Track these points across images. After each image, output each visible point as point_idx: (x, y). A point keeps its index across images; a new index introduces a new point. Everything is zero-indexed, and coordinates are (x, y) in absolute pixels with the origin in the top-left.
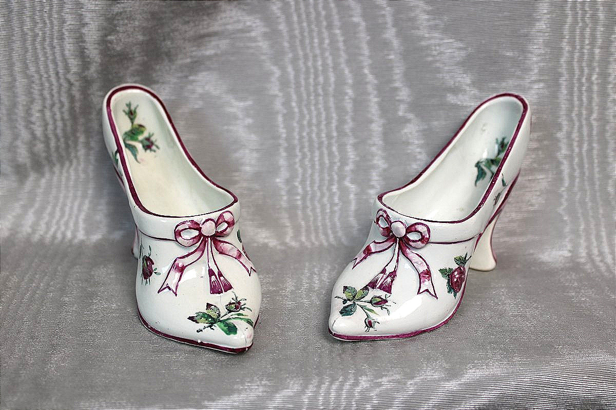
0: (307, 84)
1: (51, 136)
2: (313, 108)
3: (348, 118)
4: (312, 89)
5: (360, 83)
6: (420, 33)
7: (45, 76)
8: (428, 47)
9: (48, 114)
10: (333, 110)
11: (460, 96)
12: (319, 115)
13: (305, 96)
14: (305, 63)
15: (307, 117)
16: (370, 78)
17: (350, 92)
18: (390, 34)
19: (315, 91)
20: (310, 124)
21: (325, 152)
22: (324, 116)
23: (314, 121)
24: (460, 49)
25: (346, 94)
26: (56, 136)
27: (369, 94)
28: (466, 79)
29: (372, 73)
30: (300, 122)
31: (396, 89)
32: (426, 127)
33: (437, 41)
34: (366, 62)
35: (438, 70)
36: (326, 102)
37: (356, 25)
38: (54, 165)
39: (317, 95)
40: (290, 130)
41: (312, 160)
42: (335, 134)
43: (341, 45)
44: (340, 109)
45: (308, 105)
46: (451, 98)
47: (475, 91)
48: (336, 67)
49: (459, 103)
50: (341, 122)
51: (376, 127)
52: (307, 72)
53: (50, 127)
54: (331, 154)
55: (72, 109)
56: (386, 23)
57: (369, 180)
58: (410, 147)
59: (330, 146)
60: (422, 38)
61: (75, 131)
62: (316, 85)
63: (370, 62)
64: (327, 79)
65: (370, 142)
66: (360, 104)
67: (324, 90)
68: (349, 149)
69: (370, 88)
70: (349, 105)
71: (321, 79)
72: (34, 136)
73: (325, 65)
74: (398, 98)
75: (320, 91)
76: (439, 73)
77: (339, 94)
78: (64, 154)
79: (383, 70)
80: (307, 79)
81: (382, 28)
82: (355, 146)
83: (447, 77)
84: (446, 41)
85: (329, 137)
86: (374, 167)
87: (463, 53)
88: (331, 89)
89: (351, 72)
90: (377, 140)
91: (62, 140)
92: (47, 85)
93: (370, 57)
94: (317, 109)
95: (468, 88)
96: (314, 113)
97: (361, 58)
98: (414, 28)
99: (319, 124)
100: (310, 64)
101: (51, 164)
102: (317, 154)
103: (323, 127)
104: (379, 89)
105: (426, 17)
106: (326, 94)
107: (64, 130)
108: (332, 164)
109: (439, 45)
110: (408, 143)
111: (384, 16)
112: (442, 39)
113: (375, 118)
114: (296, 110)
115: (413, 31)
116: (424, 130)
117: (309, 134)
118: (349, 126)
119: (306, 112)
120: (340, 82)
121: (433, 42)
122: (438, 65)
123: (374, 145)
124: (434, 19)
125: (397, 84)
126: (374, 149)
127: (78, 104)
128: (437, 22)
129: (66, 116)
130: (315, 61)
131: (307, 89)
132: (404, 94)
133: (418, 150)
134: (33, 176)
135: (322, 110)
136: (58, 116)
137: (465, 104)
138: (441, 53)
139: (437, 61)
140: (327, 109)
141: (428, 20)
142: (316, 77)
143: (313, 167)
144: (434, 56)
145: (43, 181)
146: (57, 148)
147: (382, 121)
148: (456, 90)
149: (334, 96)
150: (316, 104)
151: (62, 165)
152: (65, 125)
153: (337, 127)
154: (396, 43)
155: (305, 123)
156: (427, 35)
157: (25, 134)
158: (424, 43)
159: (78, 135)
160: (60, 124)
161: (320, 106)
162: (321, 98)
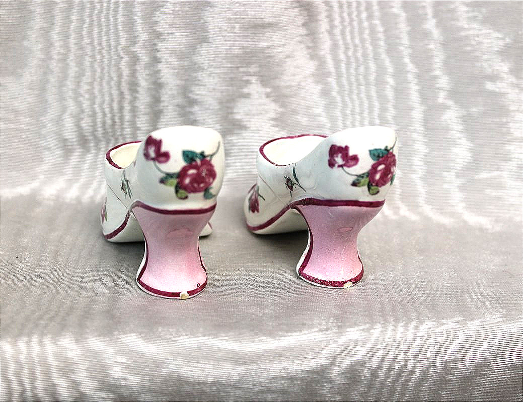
0: (349, 75)
1: (98, 110)
2: (355, 97)
3: (390, 106)
4: (353, 79)
5: (400, 72)
6: (460, 24)
7: (98, 48)
8: (467, 38)
10: (375, 98)
11: (498, 83)
12: (361, 104)
13: (346, 86)
14: (346, 53)
15: (350, 105)
16: (411, 67)
17: (391, 81)
18: (430, 24)
19: (357, 80)
22: (366, 104)
23: (357, 110)
24: (498, 39)
25: (387, 83)
27: (409, 82)
28: (504, 67)
29: (412, 62)
31: (436, 77)
32: (465, 113)
33: (476, 32)
34: (406, 51)
35: (477, 59)
36: (368, 91)
37: (396, 16)
39: (359, 85)
43: (381, 36)
44: (382, 98)
45: (350, 94)
46: (490, 86)
47: (512, 79)
48: (376, 57)
49: (497, 90)
50: (383, 110)
51: (417, 114)
52: (348, 62)
56: (426, 14)
57: (411, 165)
58: (450, 133)
60: (462, 29)
61: (121, 107)
62: (358, 74)
63: (410, 51)
64: (367, 69)
65: (411, 128)
66: (401, 92)
67: (366, 78)
69: (410, 77)
70: (390, 93)
71: (362, 70)
72: (83, 111)
73: (365, 55)
74: (438, 86)
75: (362, 81)
76: (478, 61)
77: (380, 82)
79: (422, 60)
81: (423, 18)
83: (486, 65)
84: (484, 31)
86: (415, 152)
87: (501, 43)
88: (372, 78)
89: (391, 62)
90: (418, 126)
91: (109, 115)
92: (98, 57)
93: (411, 47)
94: (360, 98)
95: (505, 76)
96: (357, 103)
97: (402, 48)
98: (454, 20)
99: (361, 113)
100: (350, 53)
103: (366, 115)
104: (419, 77)
105: (465, 9)
106: (368, 84)
109: (478, 36)
110: (448, 129)
111: (424, 7)
112: (480, 30)
113: (416, 105)
115: (453, 23)
116: (464, 116)
118: (390, 114)
120: (381, 71)
121: (471, 32)
122: (477, 54)
123: (415, 131)
124: (473, 11)
125: (437, 73)
126: (415, 135)
128: (476, 14)
130: (355, 51)
131: (349, 80)
132: (444, 82)
133: (458, 135)
134: (78, 151)
135: (365, 99)
137: (502, 91)
138: (480, 43)
139: (475, 51)
140: (369, 98)
141: (468, 12)
142: (357, 67)
144: (472, 46)
145: (89, 157)
146: (104, 123)
147: (423, 108)
148: (494, 78)
149: (376, 85)
150: (359, 94)
153: (379, 115)
154: (436, 33)
155: (348, 112)
156: (466, 26)
157: (72, 106)
158: (463, 34)
159: (125, 112)
161: (363, 95)
162: (363, 88)
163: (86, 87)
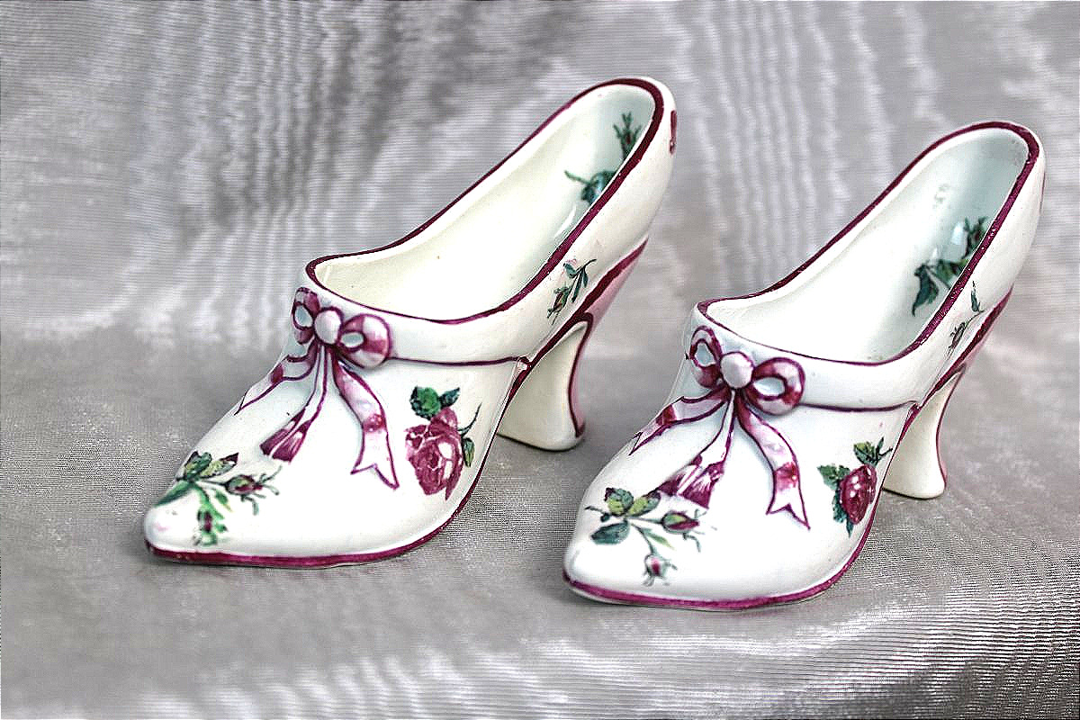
0: (748, 63)
1: (262, 144)
2: (762, 107)
3: (829, 126)
4: (756, 70)
5: (844, 58)
9: (263, 96)
12: (773, 119)
13: (744, 83)
14: (740, 21)
15: (752, 124)
16: (864, 49)
17: (829, 75)
19: (764, 75)
20: (758, 135)
21: (790, 186)
22: (782, 120)
23: (767, 130)
25: (823, 80)
26: (273, 144)
27: (862, 78)
28: (1037, 52)
29: (867, 41)
30: (740, 133)
31: (911, 71)
35: (986, 37)
36: (785, 96)
38: (257, 206)
39: (767, 82)
40: (721, 146)
41: (767, 201)
42: (805, 151)
44: (813, 108)
45: (752, 101)
46: (1011, 88)
47: (1051, 75)
48: (799, 29)
50: (816, 130)
52: (746, 40)
53: (265, 125)
54: (800, 188)
55: (314, 88)
59: (797, 173)
61: (311, 136)
62: (764, 62)
64: (783, 53)
66: (847, 95)
67: (781, 72)
68: (833, 177)
69: (864, 68)
71: (772, 53)
72: (229, 148)
73: (778, 27)
74: (915, 86)
75: (773, 74)
76: (986, 40)
77: (809, 80)
78: (281, 184)
80: (746, 51)
82: (844, 174)
85: (796, 158)
88: (793, 71)
89: (828, 40)
91: (284, 154)
94: (770, 109)
96: (765, 116)
99: (775, 134)
101: (252, 205)
102: (775, 189)
103: (783, 139)
104: (881, 70)
106: (784, 81)
107: (291, 134)
108: (803, 206)
113: (876, 122)
114: (730, 110)
117: (759, 154)
118: (831, 138)
119: (747, 112)
120: (809, 56)
122: (985, 28)
125: (913, 61)
127: (328, 78)
129: (302, 104)
131: (748, 72)
132: (926, 78)
134: (209, 231)
135: (780, 110)
136: (283, 101)
140: (788, 106)
142: (763, 48)
143: (769, 211)
146: (271, 171)
147: (890, 129)
148: (1017, 72)
149: (800, 84)
150: (768, 99)
151: (273, 210)
152: (295, 123)
153: (809, 141)
155: (750, 132)
157: (203, 136)
159: (317, 145)
160: (284, 119)
161: (777, 103)
162: (775, 89)
163: (240, 97)
